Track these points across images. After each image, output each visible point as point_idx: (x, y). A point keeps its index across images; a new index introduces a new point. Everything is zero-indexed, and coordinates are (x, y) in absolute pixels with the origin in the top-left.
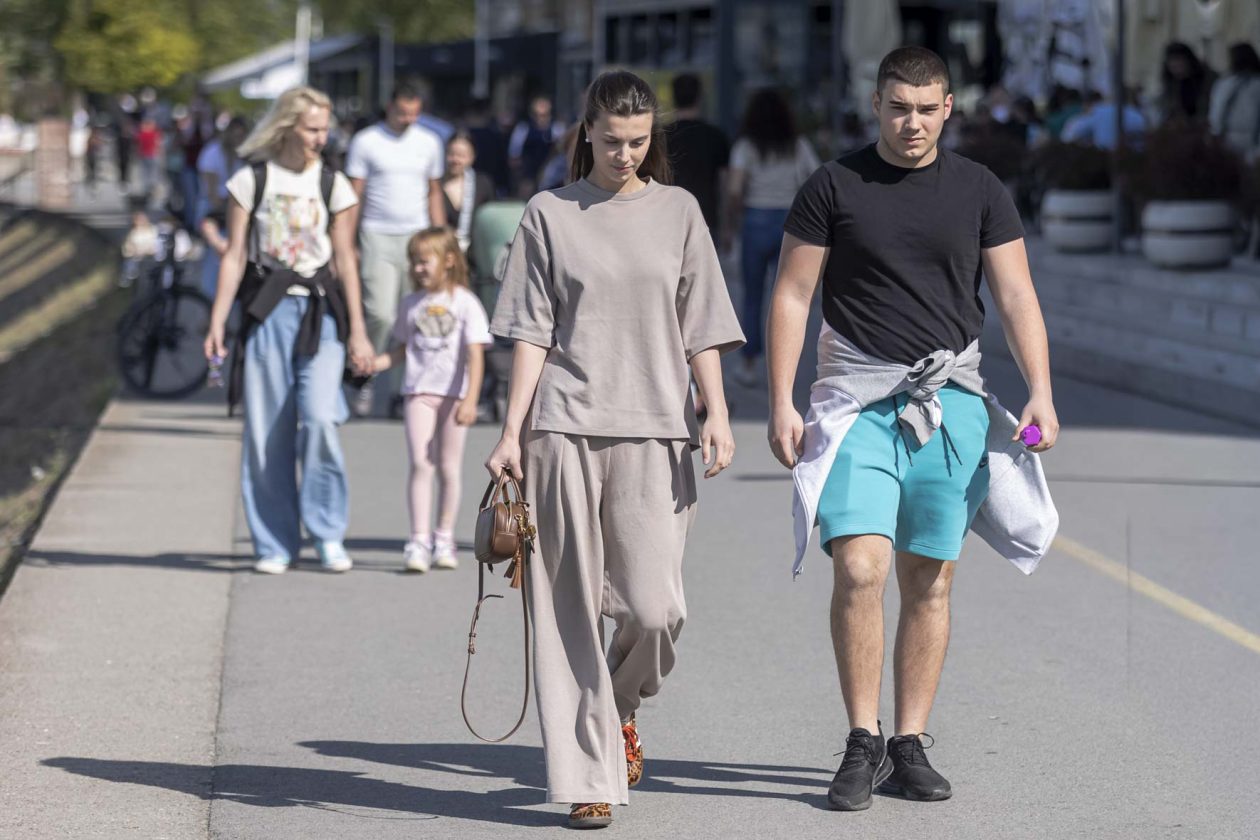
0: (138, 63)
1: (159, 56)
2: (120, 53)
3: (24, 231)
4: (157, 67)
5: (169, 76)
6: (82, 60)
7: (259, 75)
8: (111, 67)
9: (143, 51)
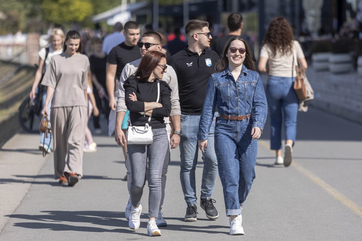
0: (71, 13)
1: (78, 10)
2: (64, 9)
3: (23, 73)
4: (77, 14)
5: (81, 17)
6: (50, 12)
7: (112, 17)
8: (61, 14)
9: (72, 8)
